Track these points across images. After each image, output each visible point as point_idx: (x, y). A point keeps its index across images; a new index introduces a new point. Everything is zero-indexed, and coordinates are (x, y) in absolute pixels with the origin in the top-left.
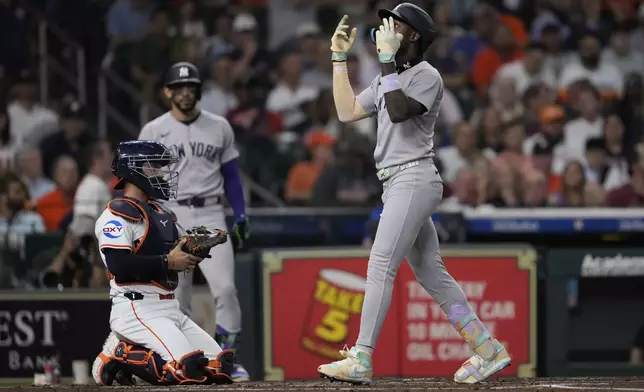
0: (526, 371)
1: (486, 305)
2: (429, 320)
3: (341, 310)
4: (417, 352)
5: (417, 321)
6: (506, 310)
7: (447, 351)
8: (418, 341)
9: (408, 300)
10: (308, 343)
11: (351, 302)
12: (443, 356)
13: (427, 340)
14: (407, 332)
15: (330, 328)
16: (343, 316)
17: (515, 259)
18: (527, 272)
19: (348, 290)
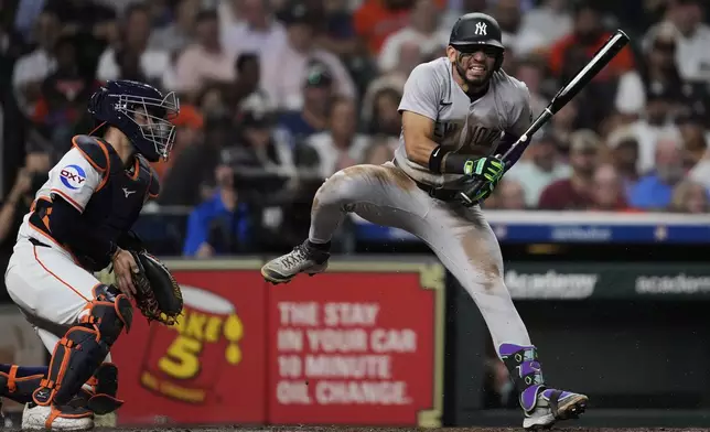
0: (429, 419)
1: (379, 334)
2: (306, 351)
3: (193, 337)
4: (288, 393)
5: (289, 353)
6: (405, 341)
7: (327, 392)
8: (290, 379)
9: (279, 325)
10: (148, 379)
11: (204, 328)
12: (322, 399)
13: (303, 377)
14: (277, 367)
15: (177, 361)
16: (195, 346)
17: (417, 275)
18: (432, 292)
19: (200, 312)
